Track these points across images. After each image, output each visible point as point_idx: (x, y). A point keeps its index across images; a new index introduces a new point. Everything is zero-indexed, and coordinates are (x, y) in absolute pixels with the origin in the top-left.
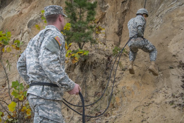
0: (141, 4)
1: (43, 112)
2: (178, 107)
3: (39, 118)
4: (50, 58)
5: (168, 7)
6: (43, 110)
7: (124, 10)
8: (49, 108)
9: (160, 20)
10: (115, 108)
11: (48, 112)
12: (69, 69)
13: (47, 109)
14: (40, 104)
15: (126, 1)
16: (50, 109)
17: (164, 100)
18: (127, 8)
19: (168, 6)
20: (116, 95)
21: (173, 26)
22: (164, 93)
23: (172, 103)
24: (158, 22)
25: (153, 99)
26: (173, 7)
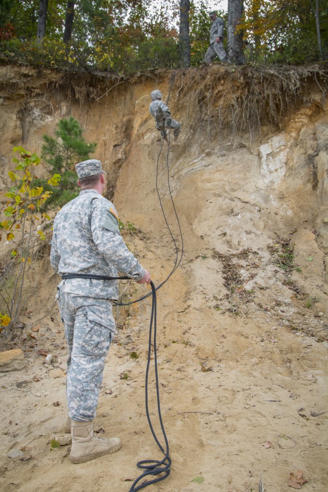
0: (148, 154)
1: (94, 315)
2: (227, 313)
3: (89, 323)
4: (114, 241)
5: (189, 166)
6: (94, 313)
7: (117, 159)
8: (102, 309)
9: (177, 184)
10: (131, 316)
11: (100, 315)
12: (42, 252)
13: (99, 310)
14: (89, 304)
15: (120, 145)
16: (103, 312)
17: (205, 303)
18: (122, 157)
19: (188, 164)
20: (131, 295)
21: (197, 196)
22: (202, 293)
23: (217, 307)
24: (173, 186)
25: (189, 302)
26: (195, 166)
